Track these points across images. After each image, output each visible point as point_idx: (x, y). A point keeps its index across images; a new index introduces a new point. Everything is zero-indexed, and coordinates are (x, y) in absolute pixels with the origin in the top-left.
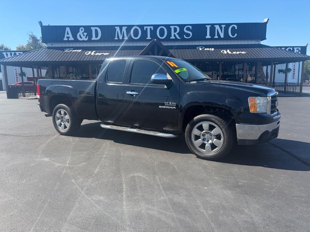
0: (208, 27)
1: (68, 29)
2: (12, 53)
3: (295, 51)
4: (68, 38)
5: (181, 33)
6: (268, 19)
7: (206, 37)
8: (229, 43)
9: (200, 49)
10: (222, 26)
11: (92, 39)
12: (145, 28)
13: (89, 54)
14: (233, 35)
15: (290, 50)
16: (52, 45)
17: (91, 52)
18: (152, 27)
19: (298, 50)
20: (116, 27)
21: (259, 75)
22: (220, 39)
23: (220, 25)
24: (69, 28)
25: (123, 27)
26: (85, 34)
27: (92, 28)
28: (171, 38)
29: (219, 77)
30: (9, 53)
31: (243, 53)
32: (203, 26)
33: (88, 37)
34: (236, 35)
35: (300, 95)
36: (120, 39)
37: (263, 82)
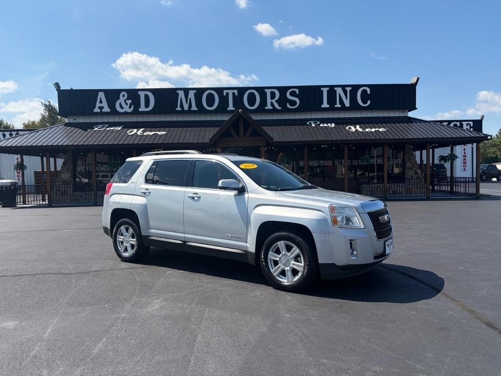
0: (325, 90)
1: (101, 95)
2: (12, 133)
3: (465, 127)
4: (101, 108)
5: (283, 101)
6: (418, 79)
7: (322, 106)
8: (358, 115)
9: (313, 125)
10: (346, 88)
11: (140, 110)
12: (225, 92)
13: (134, 134)
14: (365, 102)
15: (455, 125)
16: (75, 119)
17: (136, 130)
18: (236, 92)
19: (469, 125)
20: (178, 91)
21: (408, 165)
22: (343, 108)
23: (343, 87)
24: (103, 93)
25: (190, 91)
26: (129, 102)
27: (139, 93)
28: (266, 108)
30: (7, 134)
31: (381, 130)
32: (317, 90)
33: (132, 106)
34: (369, 102)
35: (477, 196)
36: (185, 109)
37: (415, 176)
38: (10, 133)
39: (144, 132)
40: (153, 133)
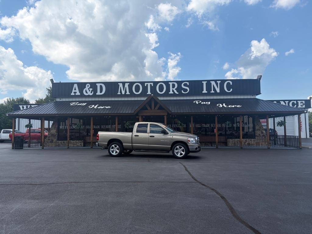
0: (205, 83)
1: (76, 86)
2: (28, 106)
3: (300, 104)
4: (75, 93)
5: (179, 89)
6: (261, 76)
7: (203, 92)
8: (225, 97)
9: (197, 103)
10: (217, 82)
11: (97, 94)
12: (146, 84)
13: (93, 108)
14: (229, 90)
15: (293, 104)
16: (60, 99)
17: (94, 105)
18: (152, 84)
19: (302, 103)
20: (119, 84)
21: (257, 127)
22: (216, 93)
23: (216, 81)
24: (76, 84)
25: (126, 84)
26: (91, 89)
27: (97, 84)
28: (169, 93)
29: (215, 129)
30: (25, 107)
31: (238, 106)
32: (200, 83)
33: (93, 92)
34: (231, 90)
35: (300, 148)
36: (123, 94)
37: (261, 135)
38: (26, 106)
39: (98, 106)
40: (103, 107)
